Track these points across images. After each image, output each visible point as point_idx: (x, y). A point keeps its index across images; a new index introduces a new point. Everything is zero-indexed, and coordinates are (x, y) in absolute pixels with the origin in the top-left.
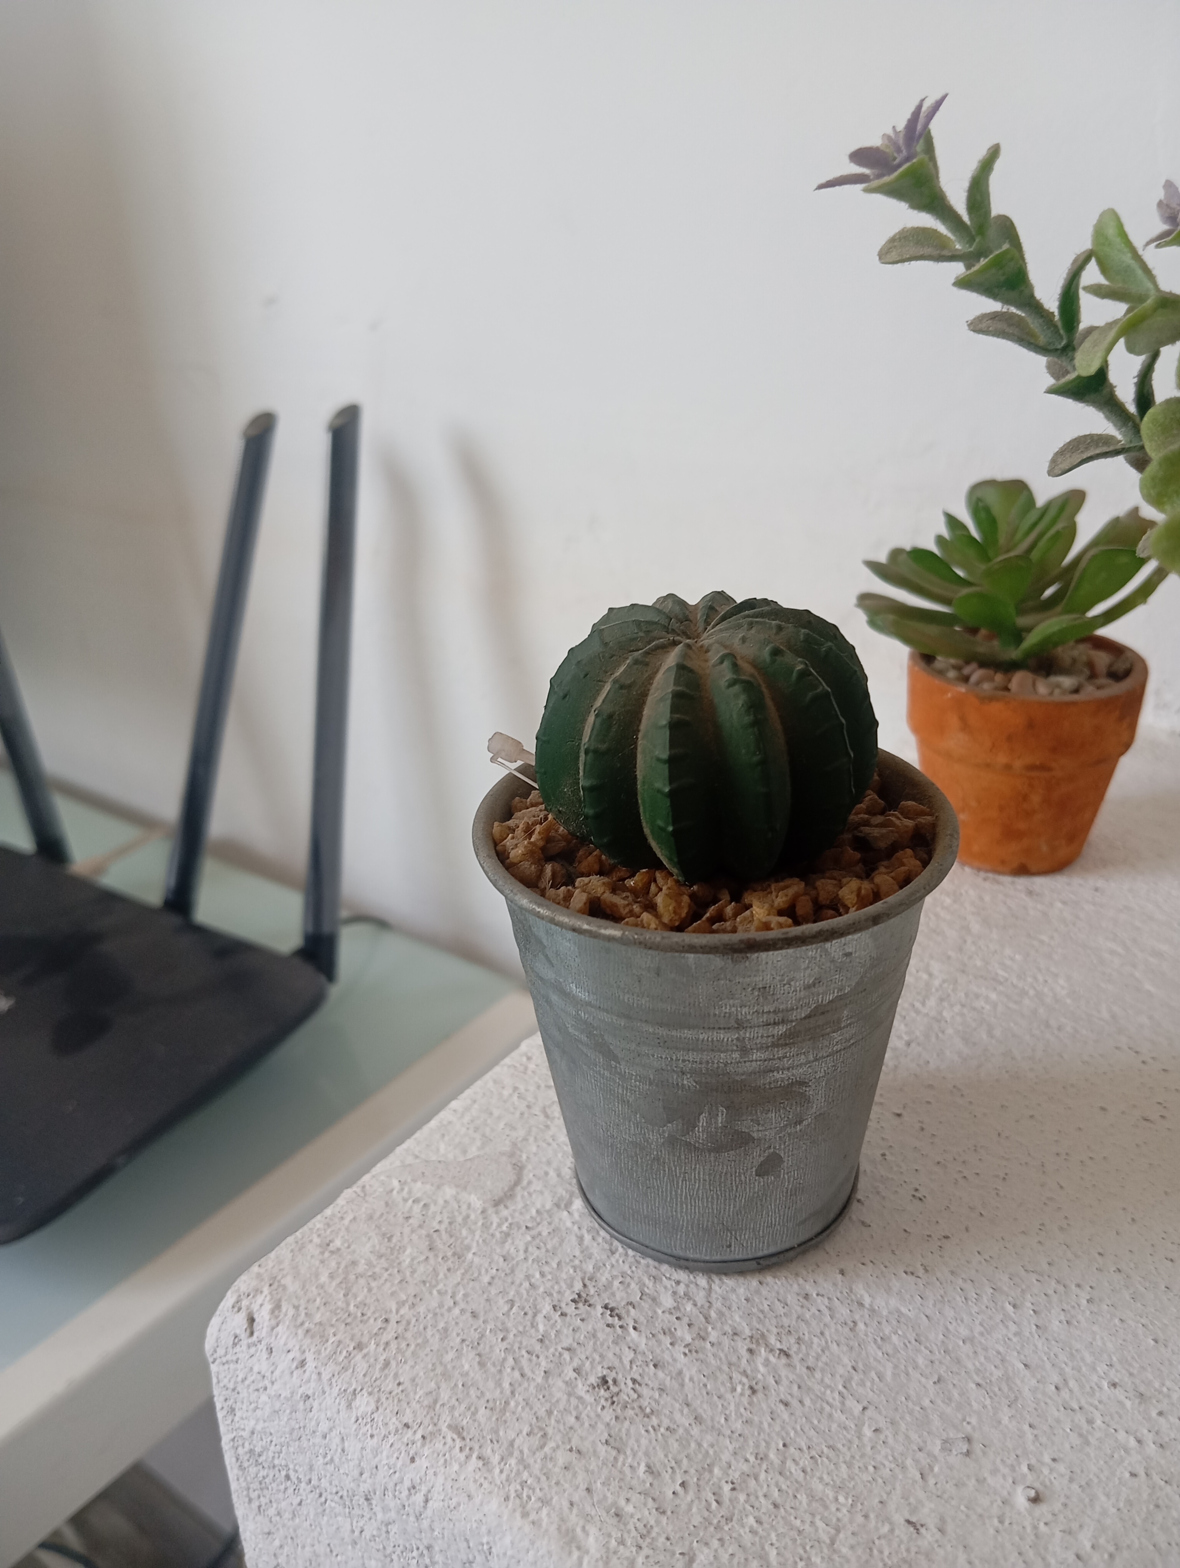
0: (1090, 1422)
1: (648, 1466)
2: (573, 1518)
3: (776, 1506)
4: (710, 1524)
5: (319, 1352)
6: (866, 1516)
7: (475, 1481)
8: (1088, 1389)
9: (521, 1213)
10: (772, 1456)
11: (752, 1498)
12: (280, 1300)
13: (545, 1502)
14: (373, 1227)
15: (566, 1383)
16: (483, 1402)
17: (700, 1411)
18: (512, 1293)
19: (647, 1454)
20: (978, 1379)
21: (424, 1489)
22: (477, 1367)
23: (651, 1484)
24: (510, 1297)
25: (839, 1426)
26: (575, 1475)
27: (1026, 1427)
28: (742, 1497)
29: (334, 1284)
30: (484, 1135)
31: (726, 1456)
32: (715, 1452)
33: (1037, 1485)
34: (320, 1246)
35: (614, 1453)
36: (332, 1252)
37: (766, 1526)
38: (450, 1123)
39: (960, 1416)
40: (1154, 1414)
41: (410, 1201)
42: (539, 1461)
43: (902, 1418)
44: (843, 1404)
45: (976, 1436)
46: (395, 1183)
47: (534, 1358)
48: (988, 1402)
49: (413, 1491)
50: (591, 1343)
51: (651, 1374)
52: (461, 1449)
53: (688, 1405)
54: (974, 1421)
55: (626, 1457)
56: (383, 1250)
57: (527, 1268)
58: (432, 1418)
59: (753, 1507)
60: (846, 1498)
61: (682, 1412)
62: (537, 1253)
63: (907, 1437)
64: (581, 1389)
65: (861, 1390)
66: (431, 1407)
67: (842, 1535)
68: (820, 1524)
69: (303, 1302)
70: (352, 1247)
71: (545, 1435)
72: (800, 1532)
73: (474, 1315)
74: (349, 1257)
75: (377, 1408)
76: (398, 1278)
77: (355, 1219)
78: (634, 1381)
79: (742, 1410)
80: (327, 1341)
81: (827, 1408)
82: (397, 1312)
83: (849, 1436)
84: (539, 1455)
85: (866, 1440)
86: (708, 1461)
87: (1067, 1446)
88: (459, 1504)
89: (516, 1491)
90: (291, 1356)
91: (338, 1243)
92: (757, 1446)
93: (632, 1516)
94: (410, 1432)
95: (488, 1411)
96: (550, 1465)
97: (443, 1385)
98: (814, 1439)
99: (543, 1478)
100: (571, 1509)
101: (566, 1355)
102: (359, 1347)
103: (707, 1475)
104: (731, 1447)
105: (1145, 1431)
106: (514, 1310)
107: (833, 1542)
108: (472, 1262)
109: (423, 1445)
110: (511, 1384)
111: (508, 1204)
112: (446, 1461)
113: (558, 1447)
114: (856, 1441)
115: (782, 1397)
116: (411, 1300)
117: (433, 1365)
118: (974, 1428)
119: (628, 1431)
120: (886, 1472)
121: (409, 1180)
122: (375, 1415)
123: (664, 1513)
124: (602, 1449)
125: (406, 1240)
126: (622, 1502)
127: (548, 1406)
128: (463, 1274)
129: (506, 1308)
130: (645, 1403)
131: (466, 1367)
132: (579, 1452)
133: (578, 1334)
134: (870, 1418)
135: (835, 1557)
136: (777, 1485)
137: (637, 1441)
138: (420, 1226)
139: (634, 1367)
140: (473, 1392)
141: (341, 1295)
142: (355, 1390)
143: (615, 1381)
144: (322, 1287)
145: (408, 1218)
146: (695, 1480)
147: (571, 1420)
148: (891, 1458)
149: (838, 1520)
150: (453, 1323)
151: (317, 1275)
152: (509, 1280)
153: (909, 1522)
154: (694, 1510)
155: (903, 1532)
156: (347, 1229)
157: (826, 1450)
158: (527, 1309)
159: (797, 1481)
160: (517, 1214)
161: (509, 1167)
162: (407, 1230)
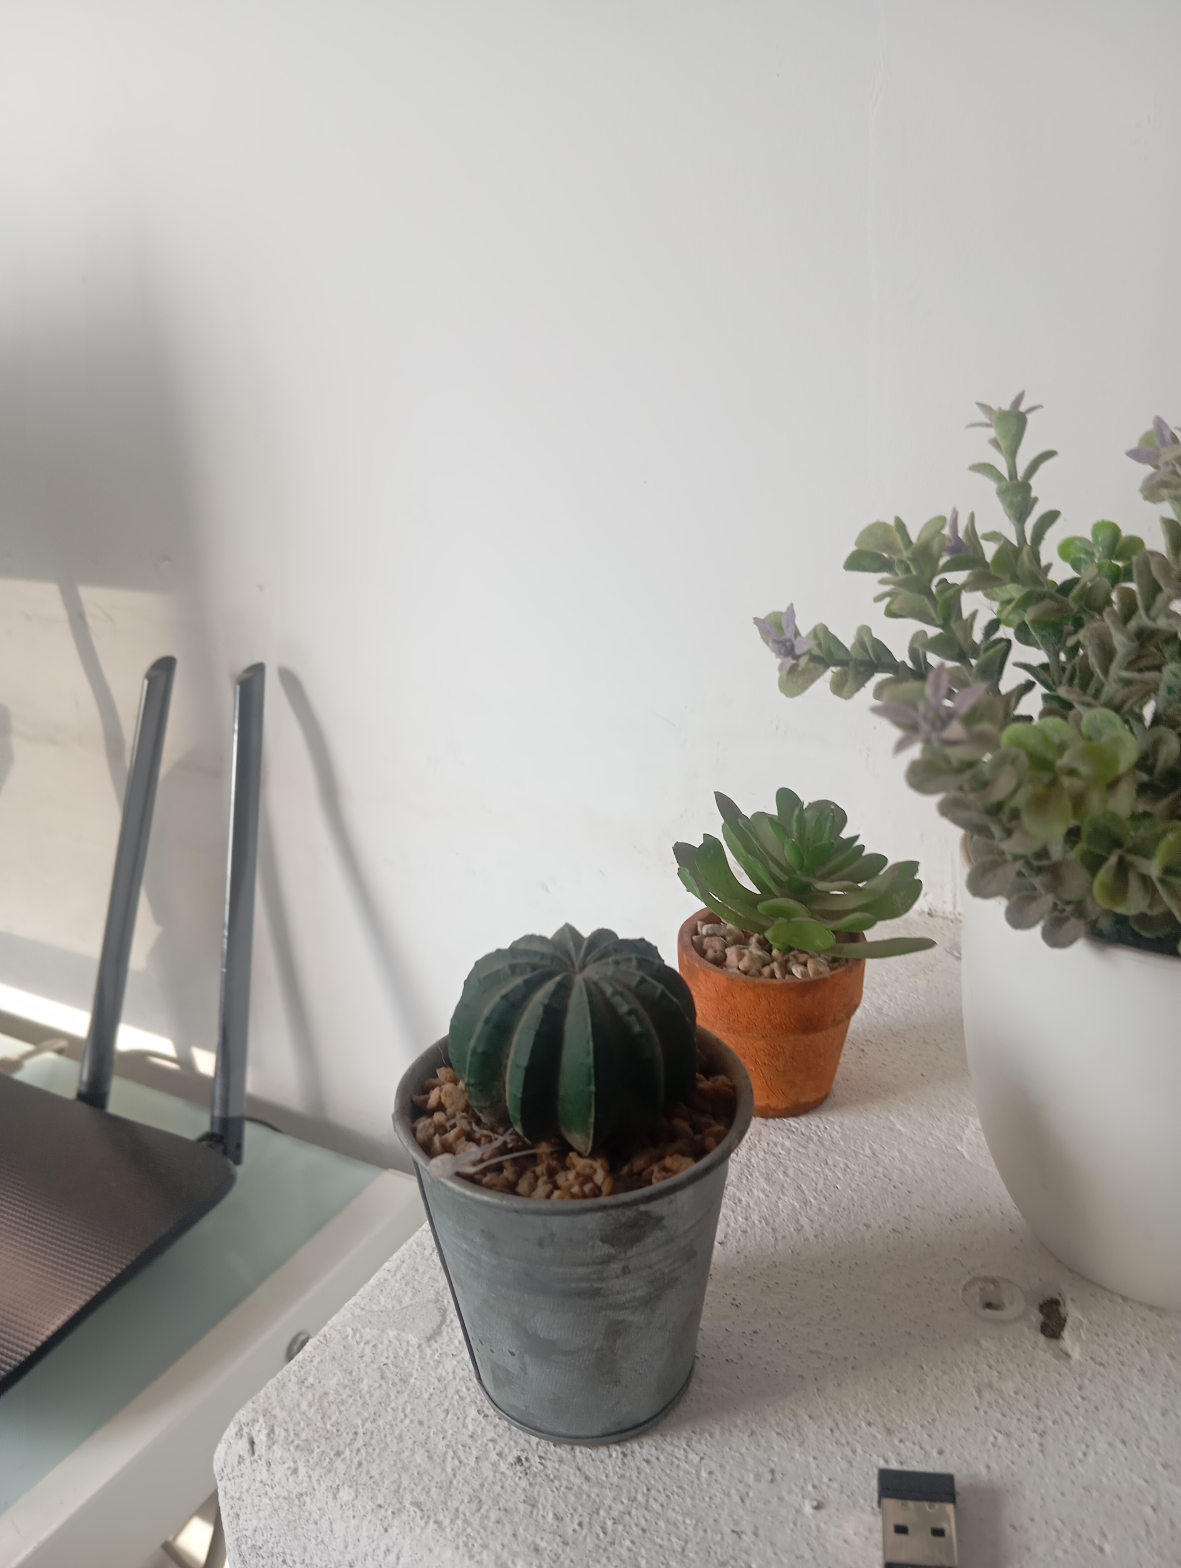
0: (854, 1452)
1: (555, 1514)
2: (505, 1555)
3: (644, 1531)
4: (600, 1547)
5: (308, 1461)
6: (705, 1531)
7: (434, 1539)
8: (853, 1429)
9: (448, 1345)
10: (640, 1498)
11: (627, 1528)
12: (273, 1426)
13: (485, 1546)
14: (336, 1365)
15: (492, 1464)
16: (433, 1483)
17: (588, 1473)
18: (446, 1404)
19: (553, 1506)
20: (778, 1430)
21: (396, 1550)
22: (426, 1460)
23: (558, 1526)
24: (446, 1407)
25: (685, 1472)
26: (503, 1526)
27: (811, 1459)
28: (620, 1528)
29: (312, 1410)
30: (414, 1288)
31: (608, 1502)
32: (600, 1500)
33: (819, 1498)
34: (298, 1383)
35: (530, 1508)
36: (307, 1387)
37: (638, 1545)
38: (385, 1280)
39: (766, 1457)
40: (896, 1442)
41: (362, 1344)
42: (478, 1519)
43: (727, 1462)
44: (686, 1457)
45: (778, 1469)
46: (349, 1331)
47: (467, 1449)
48: (785, 1446)
49: (387, 1553)
50: (508, 1434)
51: (552, 1451)
52: (421, 1518)
53: (579, 1470)
54: (776, 1459)
55: (538, 1510)
56: (347, 1382)
57: (456, 1385)
58: (398, 1499)
59: (628, 1533)
60: (691, 1521)
61: (575, 1475)
62: (462, 1373)
63: (731, 1475)
64: (503, 1467)
65: (698, 1446)
66: (397, 1491)
67: (689, 1546)
68: (674, 1539)
69: (291, 1427)
70: (322, 1382)
71: (480, 1501)
72: (661, 1546)
73: (421, 1423)
74: (321, 1390)
75: (357, 1496)
76: (361, 1401)
77: (321, 1361)
78: (540, 1457)
79: (617, 1469)
80: (313, 1452)
81: (676, 1462)
82: (363, 1425)
83: (691, 1479)
84: (478, 1516)
85: (703, 1480)
86: (596, 1506)
87: (839, 1470)
88: (422, 1557)
89: (464, 1542)
90: (286, 1466)
91: (311, 1380)
92: (629, 1492)
93: (545, 1549)
94: (383, 1511)
95: (438, 1490)
96: (486, 1522)
97: (404, 1475)
98: (668, 1483)
99: (482, 1531)
100: (503, 1550)
101: (491, 1445)
102: (338, 1454)
103: (595, 1516)
104: (611, 1495)
106: (449, 1416)
107: (683, 1550)
108: (415, 1385)
109: (393, 1518)
110: (453, 1469)
111: (438, 1339)
112: (411, 1528)
113: (490, 1508)
114: (696, 1481)
115: (645, 1456)
116: (372, 1416)
117: (395, 1461)
118: (775, 1464)
119: (539, 1492)
120: (717, 1501)
121: (360, 1327)
122: (355, 1502)
123: (567, 1544)
124: (522, 1507)
125: (363, 1373)
126: (538, 1540)
127: (480, 1481)
128: (409, 1395)
129: (443, 1416)
130: (549, 1472)
131: (419, 1460)
132: (506, 1510)
133: (498, 1429)
134: (706, 1465)
135: (686, 1561)
136: (644, 1517)
137: (546, 1498)
138: (372, 1362)
139: (540, 1448)
140: (426, 1478)
141: (319, 1418)
142: (338, 1485)
143: (527, 1459)
144: (304, 1413)
145: (362, 1357)
146: (587, 1520)
147: (498, 1489)
148: (720, 1490)
149: (687, 1535)
150: (406, 1430)
151: (299, 1406)
152: (443, 1395)
153: (733, 1531)
154: (588, 1540)
155: (730, 1539)
156: (317, 1370)
157: (675, 1489)
158: (459, 1414)
159: (657, 1513)
160: (444, 1346)
161: (436, 1311)
162: (362, 1366)
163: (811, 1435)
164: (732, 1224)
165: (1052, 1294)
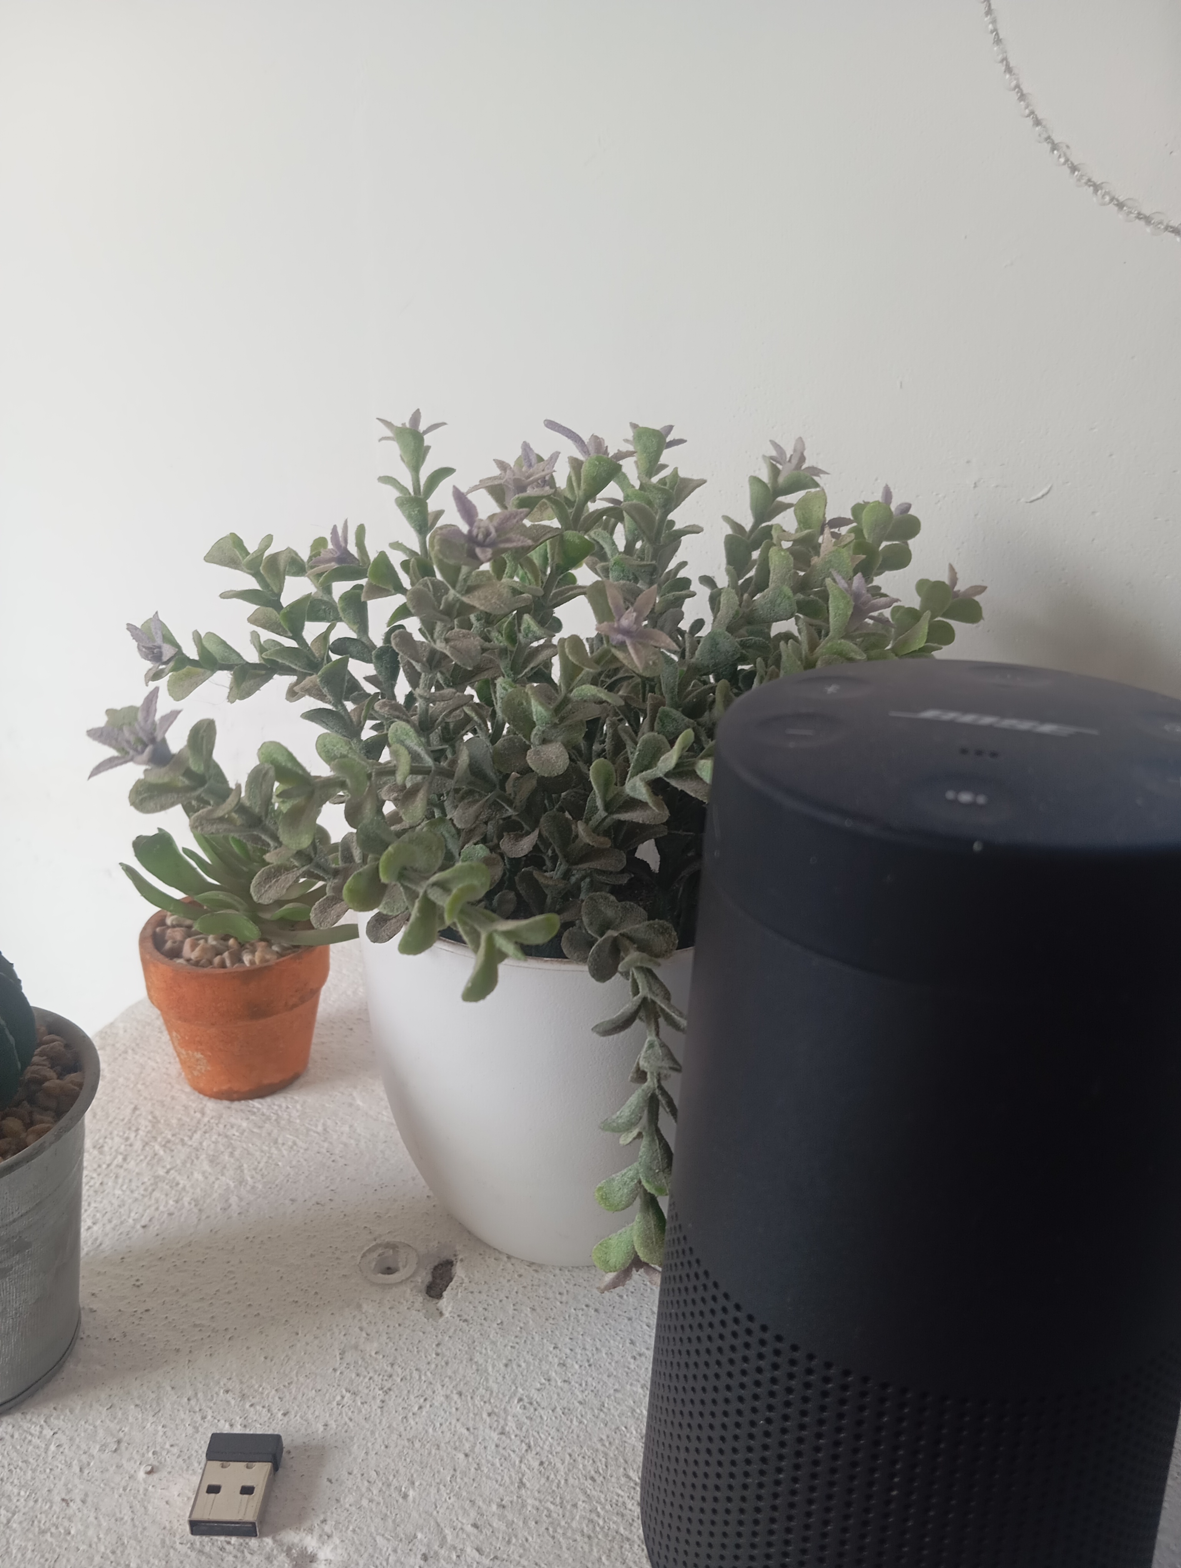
8: (209, 1397)
20: (138, 1402)
25: (34, 1447)
27: (160, 1428)
33: (156, 1463)
39: (118, 1428)
40: (247, 1406)
43: (78, 1435)
44: (41, 1432)
45: (126, 1439)
48: (140, 1416)
54: (126, 1429)
60: (26, 1492)
63: (78, 1447)
65: (56, 1422)
67: (16, 1517)
81: (29, 1438)
83: (39, 1453)
85: (50, 1453)
105: (238, 1418)
107: (9, 1521)
114: (43, 1455)
118: (125, 1435)
120: (57, 1471)
134: (57, 1439)
148: (63, 1462)
149: (16, 1507)
153: (63, 1500)
155: (58, 1506)
157: (20, 1464)
163: (168, 1406)
164: (161, 1208)
165: (446, 1255)
